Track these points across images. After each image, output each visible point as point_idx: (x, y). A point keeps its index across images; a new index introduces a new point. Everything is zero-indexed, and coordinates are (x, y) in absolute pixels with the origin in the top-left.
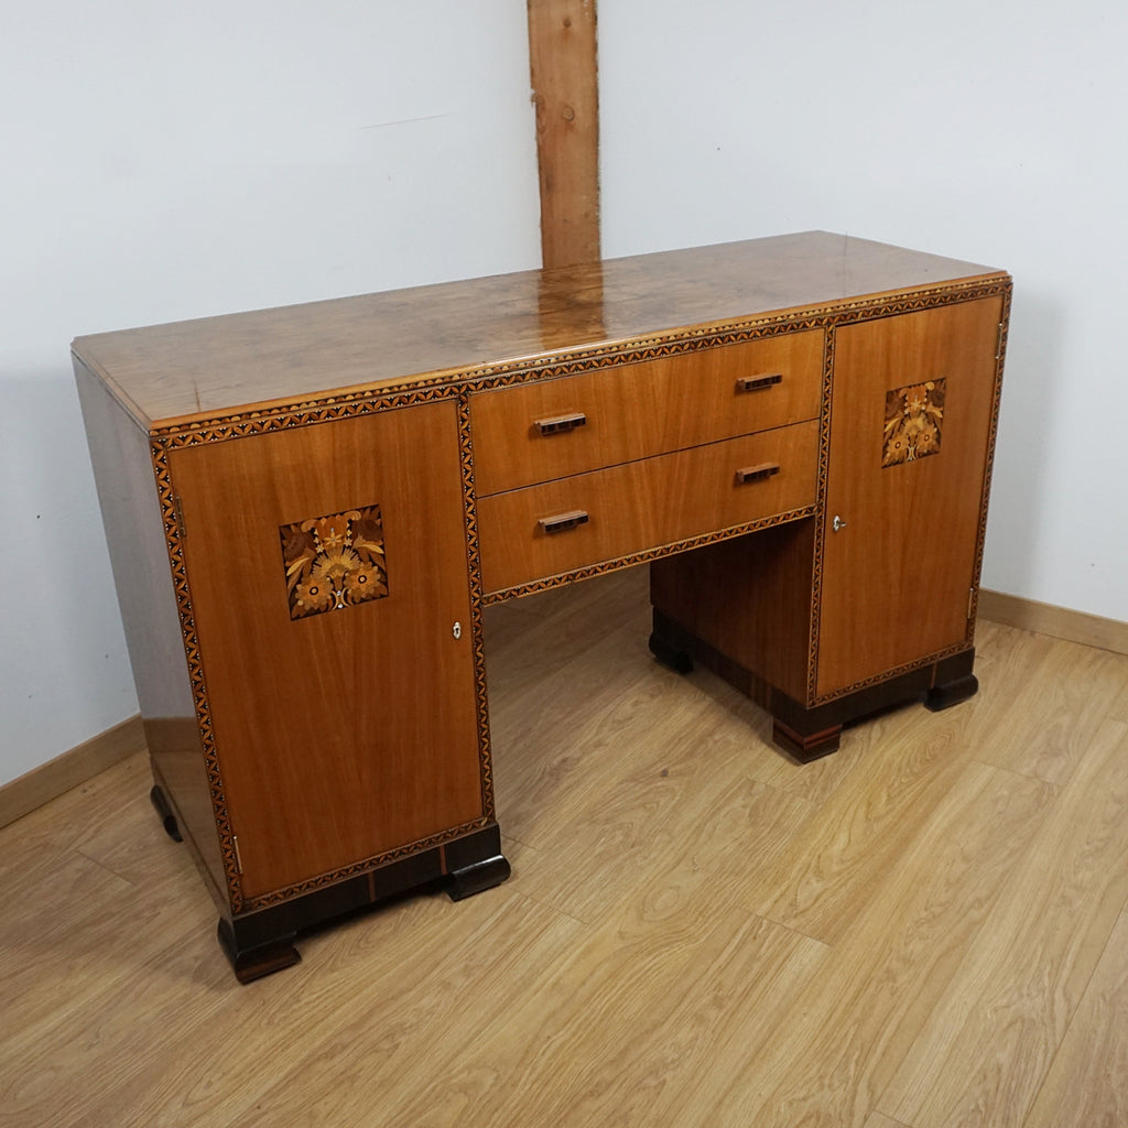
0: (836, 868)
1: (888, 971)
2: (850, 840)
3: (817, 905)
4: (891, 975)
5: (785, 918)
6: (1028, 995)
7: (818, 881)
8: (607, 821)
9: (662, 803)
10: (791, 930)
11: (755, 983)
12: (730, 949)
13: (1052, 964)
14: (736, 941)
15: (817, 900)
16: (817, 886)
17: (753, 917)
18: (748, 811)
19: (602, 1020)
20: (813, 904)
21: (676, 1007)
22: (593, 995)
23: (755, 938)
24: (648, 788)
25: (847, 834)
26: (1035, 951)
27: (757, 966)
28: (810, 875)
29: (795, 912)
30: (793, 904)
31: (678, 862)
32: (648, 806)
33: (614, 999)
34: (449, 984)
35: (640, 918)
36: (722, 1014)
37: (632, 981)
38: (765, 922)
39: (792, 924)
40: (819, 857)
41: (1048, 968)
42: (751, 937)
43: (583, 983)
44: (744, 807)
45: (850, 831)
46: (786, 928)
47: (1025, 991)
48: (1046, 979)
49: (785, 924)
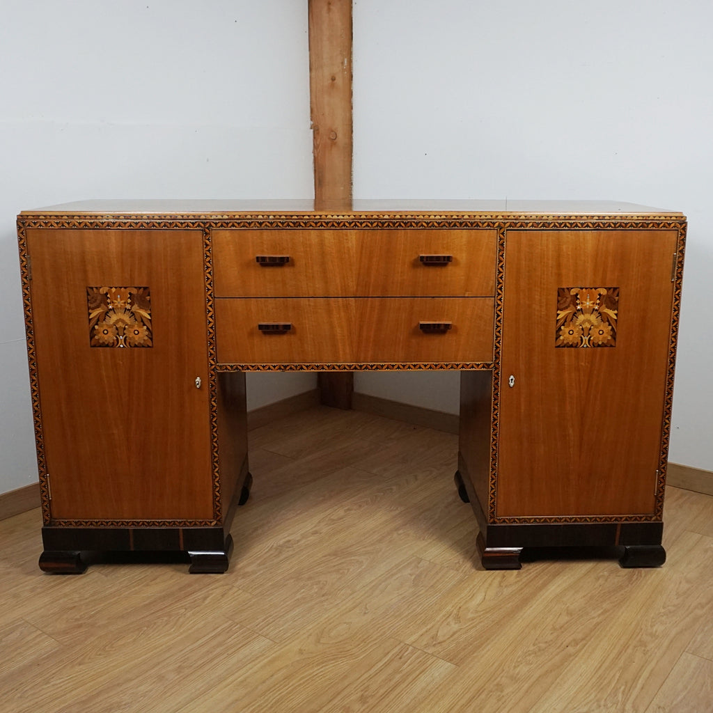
0: (470, 616)
1: (498, 685)
2: (485, 598)
3: (452, 639)
4: (500, 687)
5: (427, 646)
6: (605, 706)
7: (456, 623)
8: (310, 578)
9: (351, 570)
10: (429, 654)
12: (381, 664)
13: (626, 686)
14: (386, 659)
15: (452, 636)
16: (455, 627)
17: (402, 644)
18: (413, 577)
19: (271, 707)
20: (449, 638)
21: (330, 701)
22: (269, 690)
23: (400, 658)
24: (343, 560)
25: (484, 594)
26: (614, 676)
27: (398, 677)
28: (450, 619)
29: (434, 643)
30: (434, 637)
31: (354, 608)
32: (341, 571)
33: (285, 692)
34: (163, 677)
35: (318, 641)
36: (364, 708)
37: (301, 682)
38: (411, 648)
39: (430, 650)
40: (460, 608)
41: (623, 688)
42: (399, 657)
43: (264, 682)
44: (411, 575)
45: (486, 593)
46: (426, 653)
47: (602, 703)
48: (620, 695)
49: (425, 650)
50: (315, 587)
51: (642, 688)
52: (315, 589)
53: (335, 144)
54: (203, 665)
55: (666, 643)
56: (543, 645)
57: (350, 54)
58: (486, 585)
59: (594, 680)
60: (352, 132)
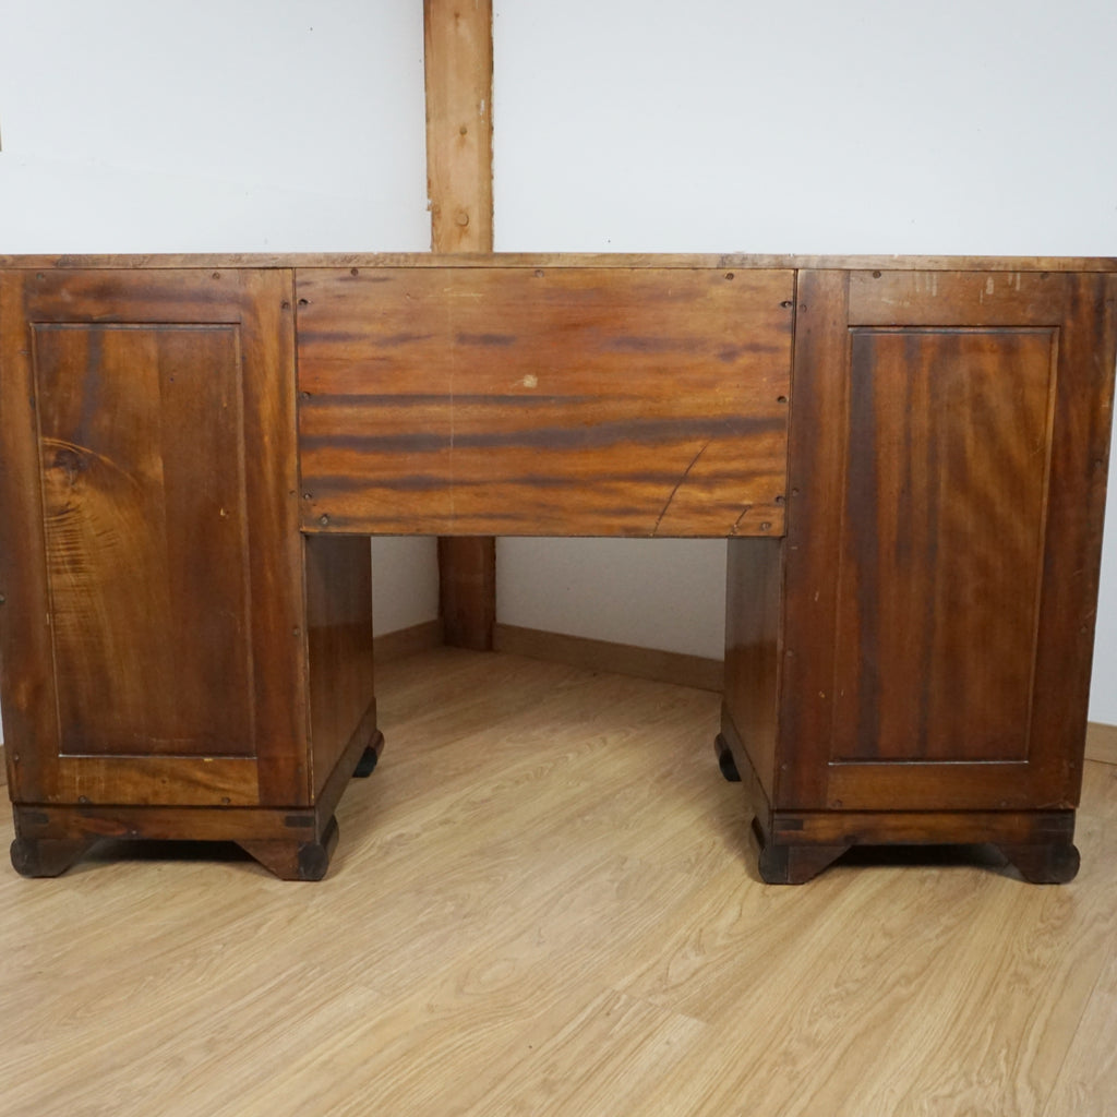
0: (720, 942)
1: (785, 1053)
2: (741, 915)
3: (695, 979)
4: (789, 1058)
5: (650, 993)
6: (979, 1083)
7: (697, 955)
8: (439, 891)
9: (510, 875)
10: (656, 1006)
11: (602, 1065)
12: (572, 1026)
13: (1009, 1046)
14: (582, 1017)
15: (694, 975)
16: (695, 961)
17: (608, 992)
18: (616, 885)
19: (380, 1107)
20: (688, 979)
21: (489, 1091)
22: (375, 1076)
23: (608, 1014)
24: (496, 862)
25: (738, 908)
26: (985, 1031)
27: (606, 1046)
28: (687, 948)
29: (664, 987)
30: (663, 978)
31: (520, 935)
32: (493, 879)
33: (404, 1080)
35: (460, 990)
37: (435, 1059)
38: (624, 997)
39: (659, 1000)
40: (701, 930)
41: (1004, 1052)
42: (605, 1012)
43: (366, 1062)
44: (612, 881)
45: (741, 905)
46: (651, 1005)
47: (974, 1078)
48: (1002, 1063)
49: (650, 1000)
50: (449, 903)
51: (1037, 1052)
52: (450, 907)
53: (466, 232)
54: (254, 1037)
55: (1060, 976)
56: (851, 986)
57: (489, 94)
58: (740, 895)
59: (951, 1040)
60: (492, 214)
